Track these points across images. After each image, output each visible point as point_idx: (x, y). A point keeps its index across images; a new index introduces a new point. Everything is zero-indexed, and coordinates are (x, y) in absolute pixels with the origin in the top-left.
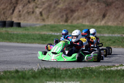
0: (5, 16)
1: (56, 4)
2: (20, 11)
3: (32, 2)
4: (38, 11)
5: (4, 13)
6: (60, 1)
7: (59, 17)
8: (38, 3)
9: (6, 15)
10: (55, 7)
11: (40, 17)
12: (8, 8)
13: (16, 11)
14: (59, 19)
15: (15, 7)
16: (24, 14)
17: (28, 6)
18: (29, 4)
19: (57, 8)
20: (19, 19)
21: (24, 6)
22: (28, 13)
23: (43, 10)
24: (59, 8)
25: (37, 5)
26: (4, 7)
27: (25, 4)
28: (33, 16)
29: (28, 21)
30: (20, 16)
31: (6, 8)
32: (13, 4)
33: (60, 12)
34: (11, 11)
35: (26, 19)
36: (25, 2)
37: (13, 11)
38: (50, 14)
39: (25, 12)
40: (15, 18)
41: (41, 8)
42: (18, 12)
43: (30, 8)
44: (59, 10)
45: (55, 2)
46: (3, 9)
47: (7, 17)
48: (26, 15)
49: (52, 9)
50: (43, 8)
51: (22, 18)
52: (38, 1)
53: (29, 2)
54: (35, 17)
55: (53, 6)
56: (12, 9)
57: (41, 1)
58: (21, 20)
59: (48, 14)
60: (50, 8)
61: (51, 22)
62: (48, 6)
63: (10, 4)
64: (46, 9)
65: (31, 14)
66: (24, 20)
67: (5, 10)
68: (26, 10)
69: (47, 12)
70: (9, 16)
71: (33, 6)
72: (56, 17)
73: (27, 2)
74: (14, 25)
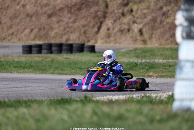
0: (86, 37)
2: (108, 29)
3: (128, 14)
4: (136, 28)
5: (85, 33)
6: (170, 13)
7: (167, 36)
8: (137, 16)
9: (88, 35)
10: (161, 22)
11: (138, 38)
12: (91, 24)
13: (104, 28)
14: (167, 39)
15: (101, 23)
16: (115, 33)
17: (122, 21)
18: (123, 18)
19: (165, 23)
20: (108, 40)
21: (115, 21)
22: (121, 31)
23: (144, 26)
24: (168, 23)
25: (135, 19)
26: (86, 23)
27: (117, 17)
28: (128, 35)
29: (120, 43)
30: (109, 36)
31: (88, 24)
32: (99, 18)
33: (170, 28)
34: (96, 29)
35: (118, 40)
36: (117, 15)
37: (99, 28)
38: (155, 32)
39: (116, 29)
40: (102, 39)
41: (141, 23)
42: (106, 31)
43: (124, 24)
44: (167, 26)
45: (161, 13)
46: (84, 26)
47: (89, 39)
48: (119, 34)
49: (157, 25)
50: (144, 23)
51: (112, 39)
52: (136, 13)
53: (123, 14)
54: (131, 37)
55: (159, 20)
56: (96, 26)
57: (141, 12)
58: (110, 42)
59: (152, 32)
60: (154, 23)
61: (155, 44)
62: (151, 20)
63: (94, 18)
64: (148, 24)
65: (126, 32)
66: (114, 42)
67: (87, 28)
68: (119, 27)
69: (149, 29)
70: (93, 36)
71: (129, 21)
72: (163, 37)
73: (120, 14)
74: (85, 49)
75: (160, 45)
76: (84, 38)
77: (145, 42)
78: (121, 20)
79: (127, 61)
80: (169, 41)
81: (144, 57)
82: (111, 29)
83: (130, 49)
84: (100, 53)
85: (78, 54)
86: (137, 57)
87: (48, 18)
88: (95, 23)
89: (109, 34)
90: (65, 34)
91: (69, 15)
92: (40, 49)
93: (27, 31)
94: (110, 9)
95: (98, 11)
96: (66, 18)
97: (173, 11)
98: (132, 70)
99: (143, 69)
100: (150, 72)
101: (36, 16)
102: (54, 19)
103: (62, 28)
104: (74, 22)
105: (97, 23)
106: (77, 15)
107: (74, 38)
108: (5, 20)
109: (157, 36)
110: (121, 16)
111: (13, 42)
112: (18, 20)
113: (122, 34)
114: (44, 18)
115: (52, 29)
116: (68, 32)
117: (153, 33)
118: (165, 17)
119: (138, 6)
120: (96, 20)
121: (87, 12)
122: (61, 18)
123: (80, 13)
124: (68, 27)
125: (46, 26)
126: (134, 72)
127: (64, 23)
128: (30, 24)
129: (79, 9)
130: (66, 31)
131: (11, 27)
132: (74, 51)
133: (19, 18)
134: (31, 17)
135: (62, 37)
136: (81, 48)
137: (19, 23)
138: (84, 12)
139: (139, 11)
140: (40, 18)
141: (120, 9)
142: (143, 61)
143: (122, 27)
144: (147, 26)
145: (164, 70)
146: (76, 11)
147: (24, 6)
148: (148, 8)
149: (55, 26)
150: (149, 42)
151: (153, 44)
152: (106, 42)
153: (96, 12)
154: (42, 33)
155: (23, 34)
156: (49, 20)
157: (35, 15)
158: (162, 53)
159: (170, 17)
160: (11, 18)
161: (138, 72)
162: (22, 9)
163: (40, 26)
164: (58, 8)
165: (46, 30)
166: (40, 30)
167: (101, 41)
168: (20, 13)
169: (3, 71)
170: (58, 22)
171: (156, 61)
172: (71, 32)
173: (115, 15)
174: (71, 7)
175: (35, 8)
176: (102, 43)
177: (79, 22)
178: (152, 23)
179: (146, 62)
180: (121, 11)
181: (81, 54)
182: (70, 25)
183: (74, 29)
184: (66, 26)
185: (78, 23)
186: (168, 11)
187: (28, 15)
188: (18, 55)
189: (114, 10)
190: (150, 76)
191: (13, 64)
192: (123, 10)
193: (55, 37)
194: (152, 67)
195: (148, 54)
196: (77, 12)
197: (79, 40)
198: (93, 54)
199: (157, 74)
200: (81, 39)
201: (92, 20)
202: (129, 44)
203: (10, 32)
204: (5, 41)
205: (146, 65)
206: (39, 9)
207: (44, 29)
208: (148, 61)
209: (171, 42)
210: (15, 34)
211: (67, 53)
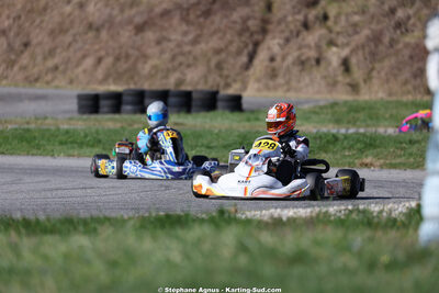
0: (221, 76)
1: (398, 32)
2: (272, 59)
3: (317, 25)
4: (334, 56)
5: (219, 66)
6: (412, 21)
7: (406, 74)
8: (338, 29)
9: (225, 72)
10: (393, 43)
11: (340, 78)
12: (233, 48)
13: (262, 56)
14: (406, 83)
15: (256, 45)
16: (288, 69)
17: (303, 39)
18: (305, 33)
19: (400, 46)
20: (271, 83)
21: (287, 40)
22: (302, 63)
23: (352, 51)
24: (407, 45)
25: (333, 36)
26: (222, 46)
27: (291, 32)
28: (318, 73)
29: (298, 90)
30: (273, 74)
31: (226, 47)
32: (252, 35)
33: (411, 57)
34: (244, 59)
35: (294, 84)
36: (292, 27)
37: (252, 57)
38: (377, 66)
39: (290, 59)
40: (258, 80)
41: (347, 44)
42: (266, 63)
43: (309, 47)
44: (407, 53)
45: (393, 23)
46: (218, 52)
47: (229, 80)
48: (295, 70)
49: (382, 48)
50: (353, 44)
51: (280, 80)
52: (336, 23)
53: (306, 26)
54: (324, 77)
55: (386, 40)
56: (246, 52)
57: (347, 20)
58: (275, 88)
59: (370, 66)
60: (376, 46)
61: (377, 92)
62: (368, 39)
63: (240, 34)
64: (363, 46)
65: (312, 66)
66: (285, 88)
67: (223, 55)
68: (296, 54)
69: (366, 59)
70: (238, 74)
71: (320, 40)
72: (395, 76)
73: (298, 24)
74: (220, 104)
75: (390, 94)
76: (218, 79)
77: (354, 87)
78: (301, 37)
79: (314, 131)
80: (410, 87)
81: (354, 122)
82: (279, 59)
83: (322, 103)
84: (252, 111)
85: (203, 114)
86: (338, 121)
87: (136, 34)
88: (242, 45)
89: (274, 70)
90: (175, 69)
91: (184, 27)
92: (116, 102)
93: (89, 62)
94: (277, 14)
95: (248, 18)
96: (177, 32)
97: (419, 19)
98: (326, 152)
99: (351, 148)
100: (366, 156)
101: (110, 28)
102: (150, 35)
103: (167, 56)
104: (195, 42)
105: (246, 46)
106: (201, 27)
107: (195, 79)
108: (39, 37)
109: (383, 74)
110: (302, 29)
111: (57, 87)
112: (68, 38)
113: (303, 70)
114: (127, 34)
115: (145, 57)
116: (181, 64)
117: (373, 69)
118: (402, 33)
119: (340, 7)
120: (243, 39)
121: (225, 21)
122: (165, 34)
123: (208, 22)
124: (182, 54)
125: (131, 52)
126: (330, 155)
127: (172, 45)
128: (97, 47)
129: (207, 13)
130: (176, 63)
131: (51, 53)
132: (193, 109)
133: (72, 32)
134: (98, 30)
135: (166, 77)
136: (210, 102)
137: (70, 45)
138: (218, 20)
139: (343, 18)
140: (118, 34)
141: (299, 12)
142: (352, 131)
143: (302, 54)
144: (360, 53)
145: (399, 152)
146: (198, 17)
147: (81, 6)
148: (363, 12)
149: (153, 51)
150: (363, 88)
151: (374, 93)
152: (268, 88)
153: (245, 20)
154: (123, 66)
155: (80, 69)
156: (138, 38)
157: (107, 25)
158: (394, 112)
159: (413, 31)
160: (52, 33)
161: (338, 156)
162: (77, 12)
163: (117, 52)
164: (158, 10)
165: (132, 60)
166: (117, 59)
167: (256, 86)
168: (72, 22)
169: (34, 151)
170: (158, 43)
171: (381, 130)
172: (189, 66)
173: (287, 26)
174: (188, 9)
175: (108, 11)
176: (259, 90)
177: (207, 43)
178: (372, 45)
179: (357, 133)
180: (300, 17)
181: (211, 114)
182: (187, 48)
183: (195, 58)
184: (177, 50)
185: (203, 46)
186: (409, 18)
187: (90, 26)
188: (68, 116)
189: (285, 17)
190: (366, 165)
191: (57, 136)
192: (306, 17)
193: (151, 76)
194: (370, 144)
195: (361, 116)
196: (201, 20)
197: (206, 82)
198: (236, 116)
199: (382, 161)
200: (210, 80)
201: (236, 39)
202: (319, 92)
203: (50, 63)
204: (38, 85)
205: (358, 141)
206: (115, 12)
207: (127, 56)
208: (362, 130)
209: (415, 88)
210: (61, 68)
211: (179, 112)
